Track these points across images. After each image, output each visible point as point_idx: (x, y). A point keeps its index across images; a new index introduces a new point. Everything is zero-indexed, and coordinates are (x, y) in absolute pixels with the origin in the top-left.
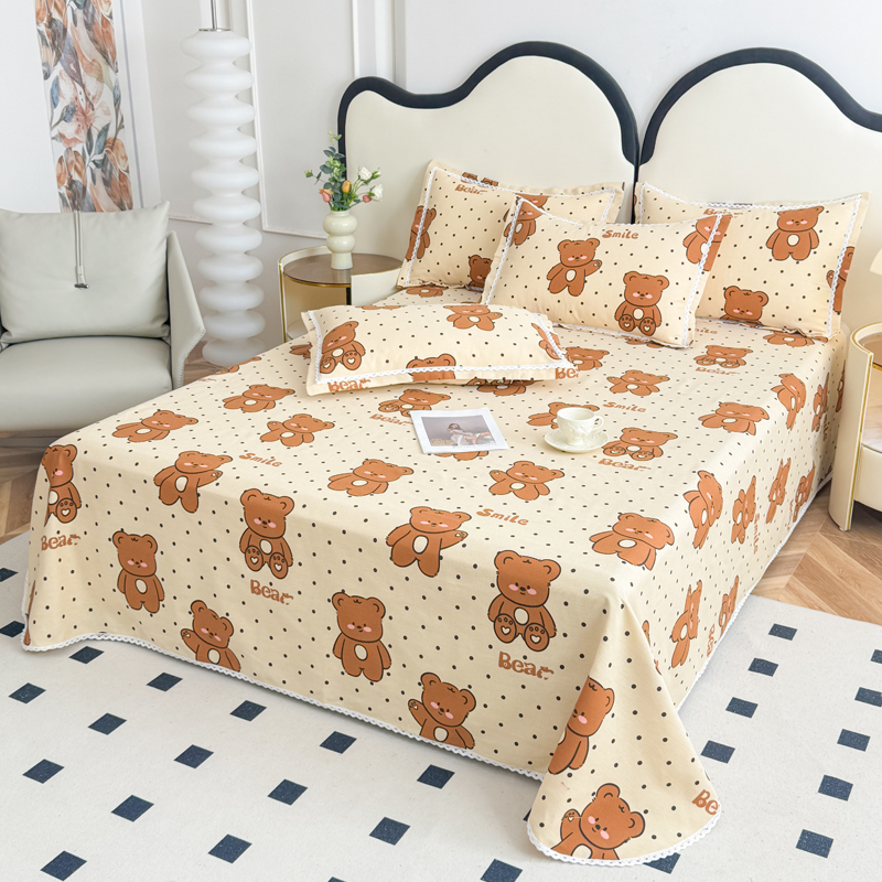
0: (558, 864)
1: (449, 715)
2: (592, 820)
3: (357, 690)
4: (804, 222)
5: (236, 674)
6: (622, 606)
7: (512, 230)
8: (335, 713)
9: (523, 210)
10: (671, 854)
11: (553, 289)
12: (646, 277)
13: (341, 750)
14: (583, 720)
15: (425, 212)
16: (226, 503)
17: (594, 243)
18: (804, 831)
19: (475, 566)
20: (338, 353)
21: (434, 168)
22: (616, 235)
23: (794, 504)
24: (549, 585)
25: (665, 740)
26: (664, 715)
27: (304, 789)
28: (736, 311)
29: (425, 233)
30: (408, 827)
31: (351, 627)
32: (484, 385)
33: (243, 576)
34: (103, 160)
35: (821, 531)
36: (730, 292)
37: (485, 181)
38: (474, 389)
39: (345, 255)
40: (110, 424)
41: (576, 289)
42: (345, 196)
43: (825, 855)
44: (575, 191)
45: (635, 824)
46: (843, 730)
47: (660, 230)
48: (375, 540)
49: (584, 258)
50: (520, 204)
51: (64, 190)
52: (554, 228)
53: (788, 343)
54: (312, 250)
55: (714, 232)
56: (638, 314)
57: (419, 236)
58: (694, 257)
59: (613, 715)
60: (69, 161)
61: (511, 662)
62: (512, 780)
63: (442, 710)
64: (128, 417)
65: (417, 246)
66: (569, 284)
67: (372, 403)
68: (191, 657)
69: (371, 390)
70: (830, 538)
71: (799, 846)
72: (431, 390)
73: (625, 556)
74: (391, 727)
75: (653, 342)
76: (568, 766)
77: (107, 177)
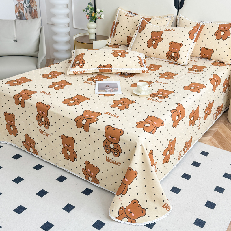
0: (117, 223)
1: (92, 174)
2: (129, 210)
3: (68, 164)
4: (226, 28)
5: (37, 156)
6: (141, 145)
7: (139, 28)
8: (63, 170)
9: (142, 22)
10: (153, 223)
11: (149, 46)
12: (176, 43)
13: (61, 181)
14: (126, 180)
15: (116, 22)
16: (32, 105)
17: (162, 32)
18: (197, 218)
19: (99, 130)
20: (77, 62)
21: (119, 9)
22: (169, 30)
23: (215, 115)
24: (120, 137)
25: (153, 187)
26: (153, 180)
27: (47, 192)
28: (204, 55)
29: (115, 29)
30: (75, 207)
31: (66, 145)
32: (121, 74)
33: (37, 128)
34: (29, 6)
35: (224, 123)
36: (202, 49)
37: (134, 14)
38: (118, 75)
39: (93, 35)
40: (6, 80)
41: (155, 46)
42: (93, 17)
43: (202, 227)
44: (160, 17)
45: (143, 212)
46: (217, 186)
47: (182, 29)
48: (72, 120)
49: (158, 37)
50: (142, 20)
51: (17, 14)
52: (150, 28)
53: (218, 65)
54: (85, 34)
55: (198, 30)
56: (173, 55)
57: (114, 30)
58: (191, 37)
59: (137, 179)
60: (19, 6)
61: (109, 160)
62: (110, 194)
63: (91, 172)
64: (13, 78)
65: (113, 33)
66: (153, 45)
67: (86, 78)
68: (25, 149)
69: (87, 74)
70: (226, 125)
71: (194, 224)
72: (105, 75)
73: (145, 129)
74: (78, 175)
75: (176, 64)
76: (121, 194)
77: (30, 11)
